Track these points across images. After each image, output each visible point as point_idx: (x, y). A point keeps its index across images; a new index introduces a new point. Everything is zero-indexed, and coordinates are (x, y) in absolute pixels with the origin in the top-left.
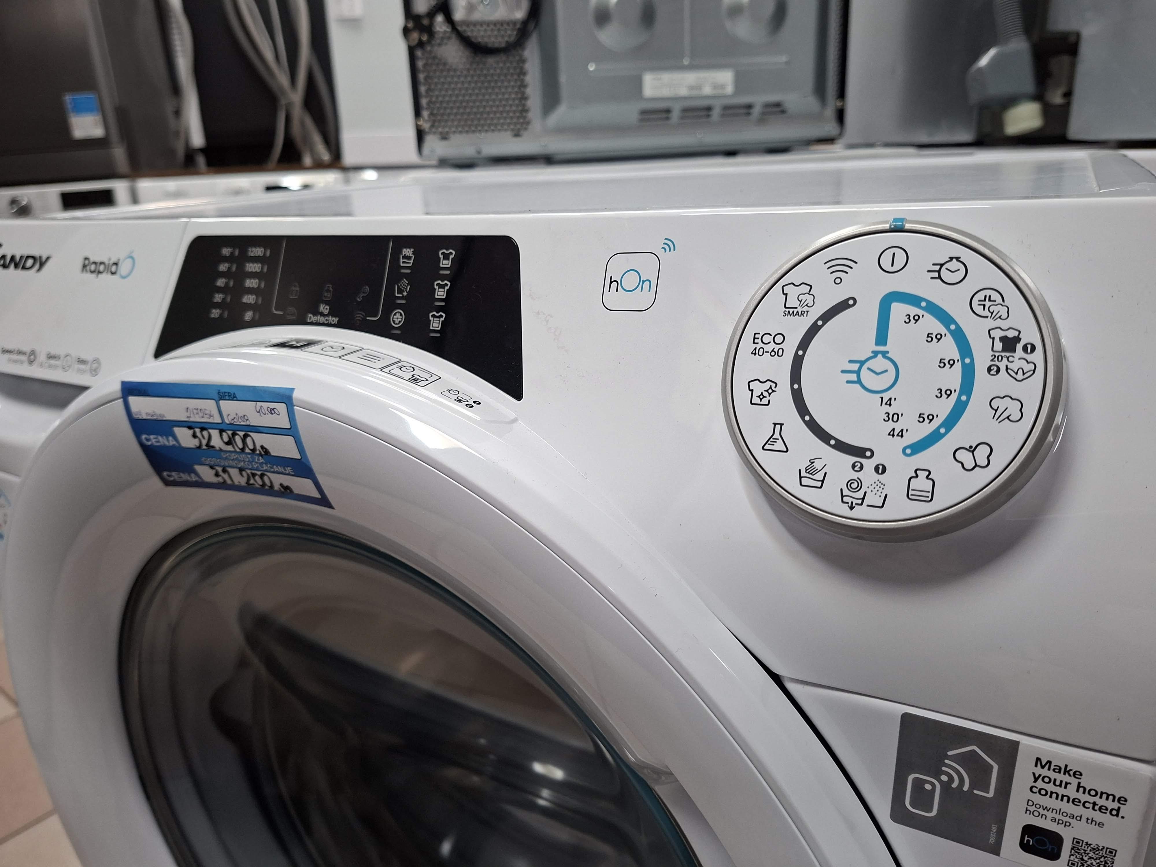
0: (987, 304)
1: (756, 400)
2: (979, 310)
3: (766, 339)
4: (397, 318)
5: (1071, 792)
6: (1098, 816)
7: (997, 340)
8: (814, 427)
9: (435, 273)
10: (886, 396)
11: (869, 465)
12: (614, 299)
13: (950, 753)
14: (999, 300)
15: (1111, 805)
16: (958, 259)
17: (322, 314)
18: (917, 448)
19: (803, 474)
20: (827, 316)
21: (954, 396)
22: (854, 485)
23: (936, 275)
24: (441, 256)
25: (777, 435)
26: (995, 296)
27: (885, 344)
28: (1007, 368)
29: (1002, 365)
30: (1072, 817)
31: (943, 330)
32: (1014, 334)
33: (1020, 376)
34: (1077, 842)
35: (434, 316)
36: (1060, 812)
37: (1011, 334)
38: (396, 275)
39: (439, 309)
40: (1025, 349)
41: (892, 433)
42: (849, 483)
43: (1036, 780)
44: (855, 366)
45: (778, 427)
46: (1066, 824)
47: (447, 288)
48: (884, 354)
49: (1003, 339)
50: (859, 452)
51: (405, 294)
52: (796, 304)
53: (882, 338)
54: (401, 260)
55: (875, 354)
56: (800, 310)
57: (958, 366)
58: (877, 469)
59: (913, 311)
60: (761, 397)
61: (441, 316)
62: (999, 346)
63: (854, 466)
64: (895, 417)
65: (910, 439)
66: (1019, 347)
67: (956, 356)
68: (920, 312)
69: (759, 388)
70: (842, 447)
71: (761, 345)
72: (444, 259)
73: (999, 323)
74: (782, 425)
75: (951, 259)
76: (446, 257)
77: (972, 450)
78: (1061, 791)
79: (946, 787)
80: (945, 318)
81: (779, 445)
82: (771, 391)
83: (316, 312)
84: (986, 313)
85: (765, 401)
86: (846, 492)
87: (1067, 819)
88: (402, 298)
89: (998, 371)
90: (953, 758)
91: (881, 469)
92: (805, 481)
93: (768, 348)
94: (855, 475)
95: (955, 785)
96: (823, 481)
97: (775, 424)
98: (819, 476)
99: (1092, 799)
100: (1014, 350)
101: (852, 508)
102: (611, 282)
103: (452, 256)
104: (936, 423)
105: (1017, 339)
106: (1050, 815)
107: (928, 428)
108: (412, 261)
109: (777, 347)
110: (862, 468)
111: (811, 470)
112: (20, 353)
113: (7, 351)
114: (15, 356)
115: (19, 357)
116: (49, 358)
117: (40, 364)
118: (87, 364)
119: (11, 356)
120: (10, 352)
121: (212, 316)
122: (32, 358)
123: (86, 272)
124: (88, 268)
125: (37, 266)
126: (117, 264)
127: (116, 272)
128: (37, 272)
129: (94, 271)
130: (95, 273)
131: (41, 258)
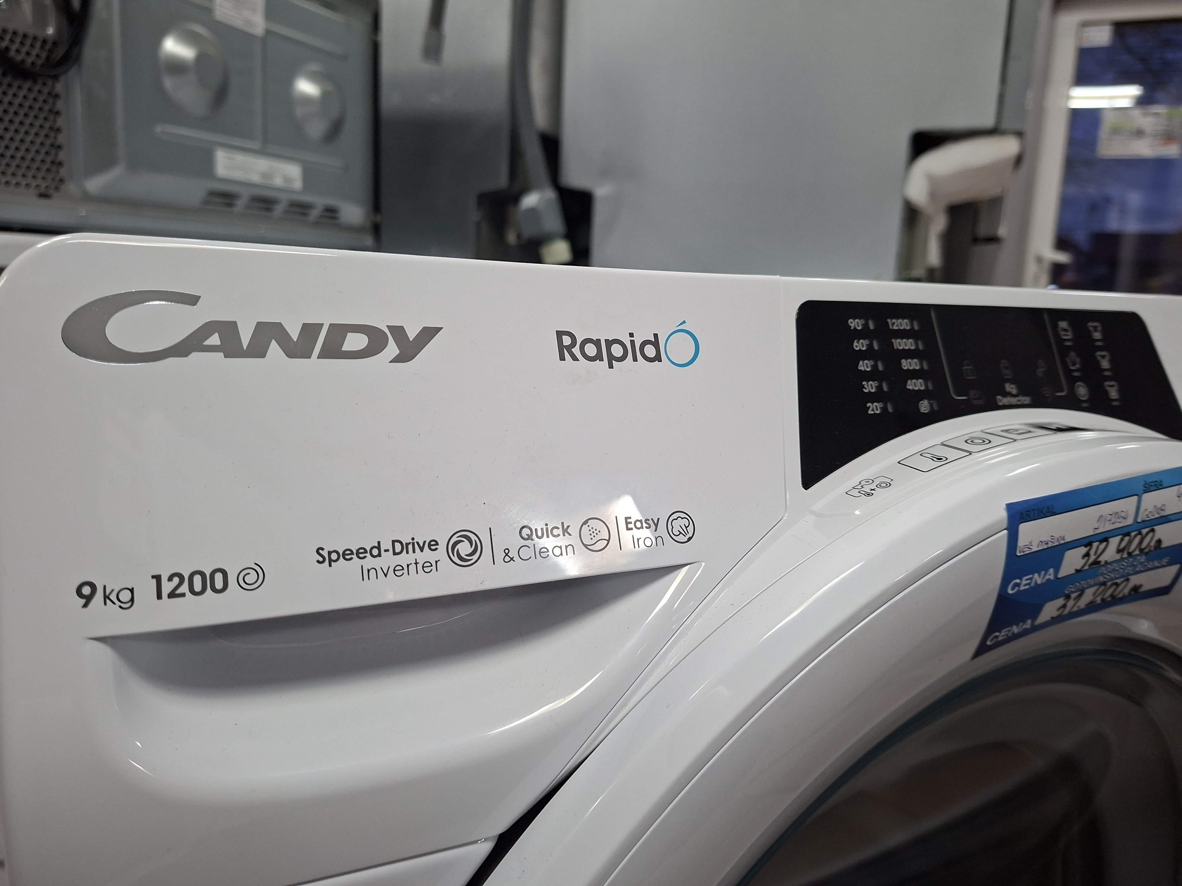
4: (1081, 392)
9: (1093, 344)
17: (1011, 395)
24: (1091, 330)
35: (1109, 386)
38: (1062, 347)
39: (1110, 378)
47: (1108, 358)
51: (1078, 366)
54: (1062, 334)
61: (1114, 385)
72: (1093, 332)
76: (1095, 331)
83: (1004, 393)
88: (1078, 370)
103: (1099, 330)
108: (1070, 334)
112: (405, 547)
113: (347, 555)
114: (388, 560)
115: (404, 559)
116: (530, 537)
117: (499, 555)
118: (656, 525)
119: (369, 562)
120: (361, 553)
121: (870, 412)
122: (465, 548)
123: (575, 358)
124: (576, 351)
125: (392, 349)
126: (655, 343)
127: (658, 358)
128: (395, 360)
129: (598, 357)
130: (602, 360)
131: (398, 332)
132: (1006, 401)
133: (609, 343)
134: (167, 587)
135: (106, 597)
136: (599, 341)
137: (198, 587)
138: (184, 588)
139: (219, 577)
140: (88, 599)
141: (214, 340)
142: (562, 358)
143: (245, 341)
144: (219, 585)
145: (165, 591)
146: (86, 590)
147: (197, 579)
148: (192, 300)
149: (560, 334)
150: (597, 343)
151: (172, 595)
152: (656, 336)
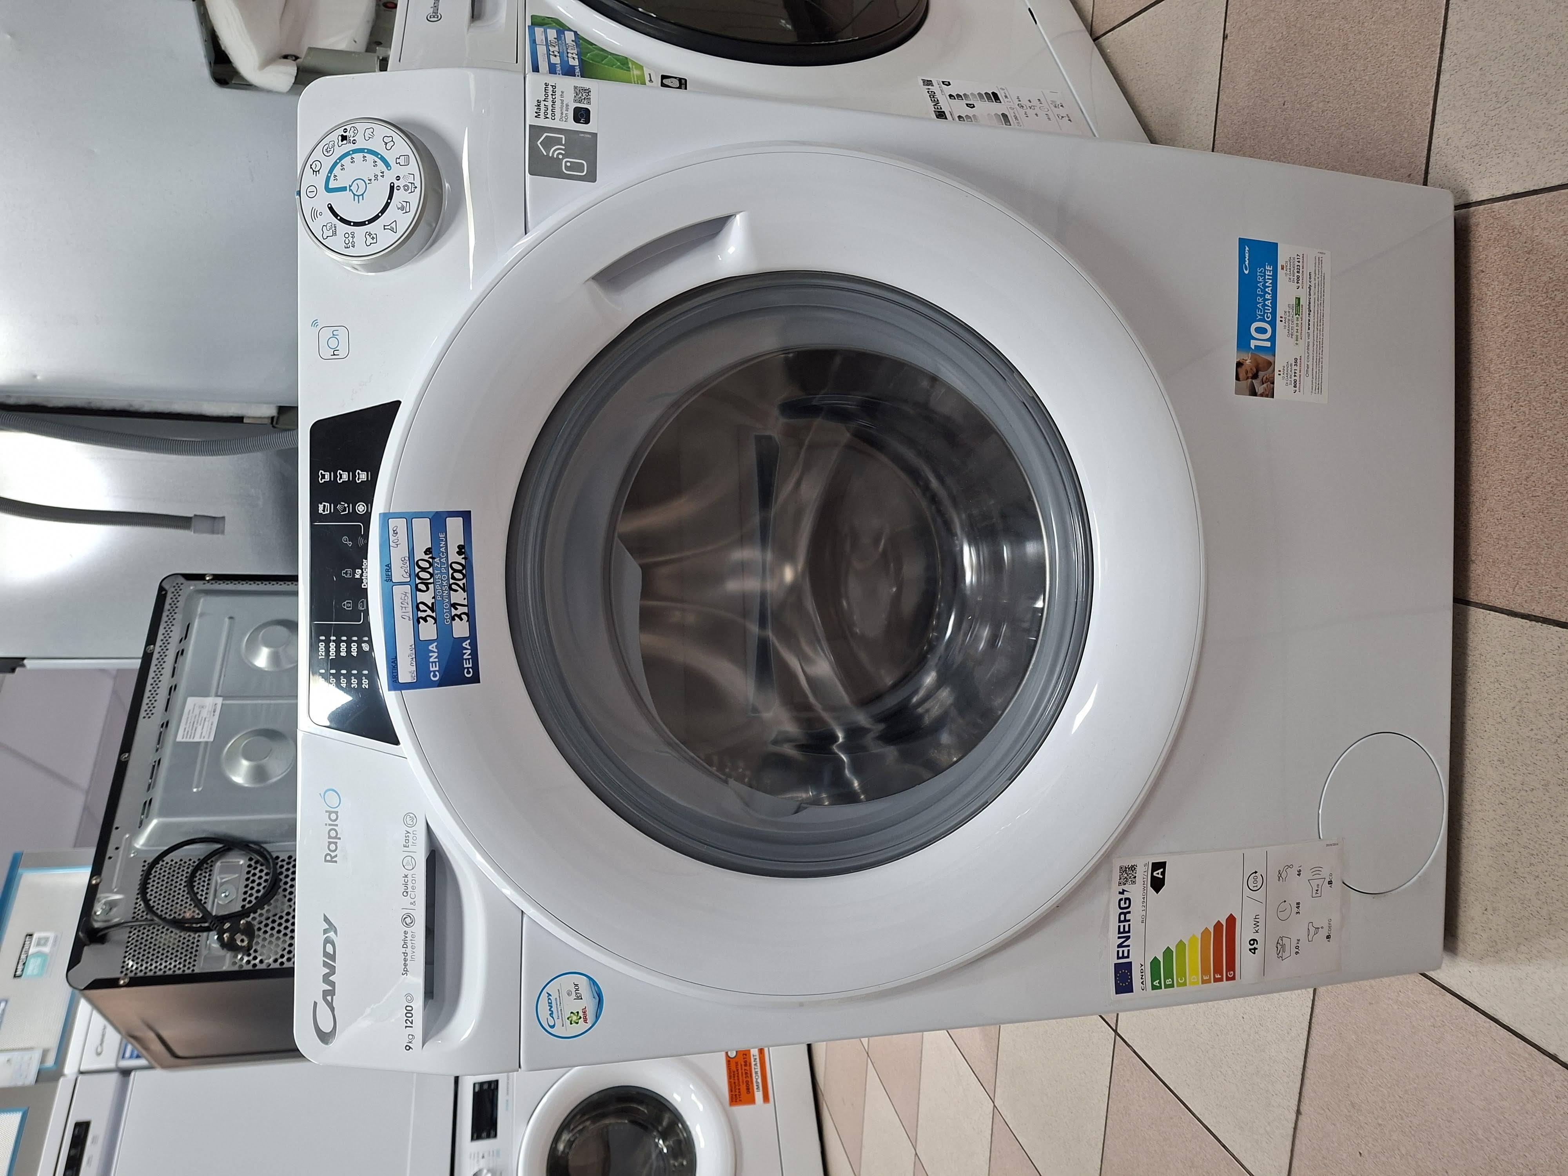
0: (329, 150)
1: (375, 241)
2: (331, 153)
3: (347, 242)
4: (361, 508)
5: (549, 104)
6: (558, 94)
7: (343, 143)
8: (383, 211)
9: (333, 483)
10: (368, 182)
11: (397, 183)
12: (342, 352)
13: (545, 154)
14: (327, 145)
15: (550, 89)
16: (311, 165)
17: (362, 575)
18: (387, 165)
19: (404, 211)
20: (335, 215)
21: (365, 155)
22: (406, 188)
23: (317, 173)
24: (323, 480)
25: (389, 227)
26: (326, 147)
27: (346, 187)
28: (353, 137)
29: (352, 139)
30: (562, 103)
31: (340, 164)
32: (340, 137)
33: (356, 132)
34: (575, 101)
35: (358, 479)
36: (562, 108)
37: (340, 138)
38: (335, 516)
39: (354, 476)
40: (345, 132)
41: (383, 176)
42: (406, 190)
43: (547, 118)
44: (356, 197)
45: (386, 227)
46: (567, 105)
47: (341, 472)
48: (350, 186)
49: (342, 141)
50: (392, 188)
51: (346, 505)
52: (331, 231)
53: (343, 189)
54: (326, 513)
55: (350, 190)
56: (333, 228)
57: (353, 156)
58: (398, 180)
59: (332, 178)
60: (373, 238)
61: (358, 473)
62: (345, 142)
63: (398, 190)
64: (376, 176)
65: (384, 168)
66: (345, 134)
67: (350, 157)
68: (333, 175)
69: (370, 240)
70: (391, 197)
71: (350, 244)
72: (324, 478)
73: (336, 144)
74: (384, 226)
75: (311, 168)
76: (323, 476)
77: (386, 144)
78: (550, 108)
79: (565, 156)
80: (335, 164)
81: (393, 225)
82: (370, 234)
83: (361, 580)
84: (332, 149)
85: (375, 236)
86: (410, 191)
87: (564, 105)
88: (349, 507)
89: (354, 140)
90: (548, 153)
91: (398, 178)
92: (408, 210)
93: (350, 238)
94: (402, 188)
95: (563, 152)
96: (407, 202)
97: (385, 229)
98: (404, 204)
99: (550, 96)
100: (346, 136)
101: (416, 187)
102: (334, 355)
103: (323, 473)
104: (376, 159)
105: (342, 136)
106: (565, 112)
107: (379, 162)
108: (326, 504)
109: (350, 235)
110: (398, 186)
111: (402, 208)
112: (405, 943)
113: (405, 965)
114: (409, 950)
115: (409, 945)
116: (407, 892)
117: (412, 907)
118: (408, 832)
119: (409, 957)
120: (405, 960)
121: (367, 687)
122: (408, 920)
123: (336, 856)
124: (333, 854)
125: (331, 934)
126: (330, 813)
127: (336, 813)
128: (336, 934)
129: (336, 843)
130: (337, 843)
131: (325, 931)
132: (364, 581)
133: (330, 837)
134: (409, 1024)
135: (410, 1042)
136: (329, 842)
137: (410, 1015)
138: (410, 1019)
139: (408, 1008)
140: (410, 1048)
141: (329, 998)
142: (336, 862)
143: (330, 988)
144: (410, 1008)
145: (411, 1025)
146: (408, 1048)
147: (408, 1015)
148: (315, 1003)
149: (326, 861)
150: (330, 843)
151: (412, 1023)
152: (327, 812)
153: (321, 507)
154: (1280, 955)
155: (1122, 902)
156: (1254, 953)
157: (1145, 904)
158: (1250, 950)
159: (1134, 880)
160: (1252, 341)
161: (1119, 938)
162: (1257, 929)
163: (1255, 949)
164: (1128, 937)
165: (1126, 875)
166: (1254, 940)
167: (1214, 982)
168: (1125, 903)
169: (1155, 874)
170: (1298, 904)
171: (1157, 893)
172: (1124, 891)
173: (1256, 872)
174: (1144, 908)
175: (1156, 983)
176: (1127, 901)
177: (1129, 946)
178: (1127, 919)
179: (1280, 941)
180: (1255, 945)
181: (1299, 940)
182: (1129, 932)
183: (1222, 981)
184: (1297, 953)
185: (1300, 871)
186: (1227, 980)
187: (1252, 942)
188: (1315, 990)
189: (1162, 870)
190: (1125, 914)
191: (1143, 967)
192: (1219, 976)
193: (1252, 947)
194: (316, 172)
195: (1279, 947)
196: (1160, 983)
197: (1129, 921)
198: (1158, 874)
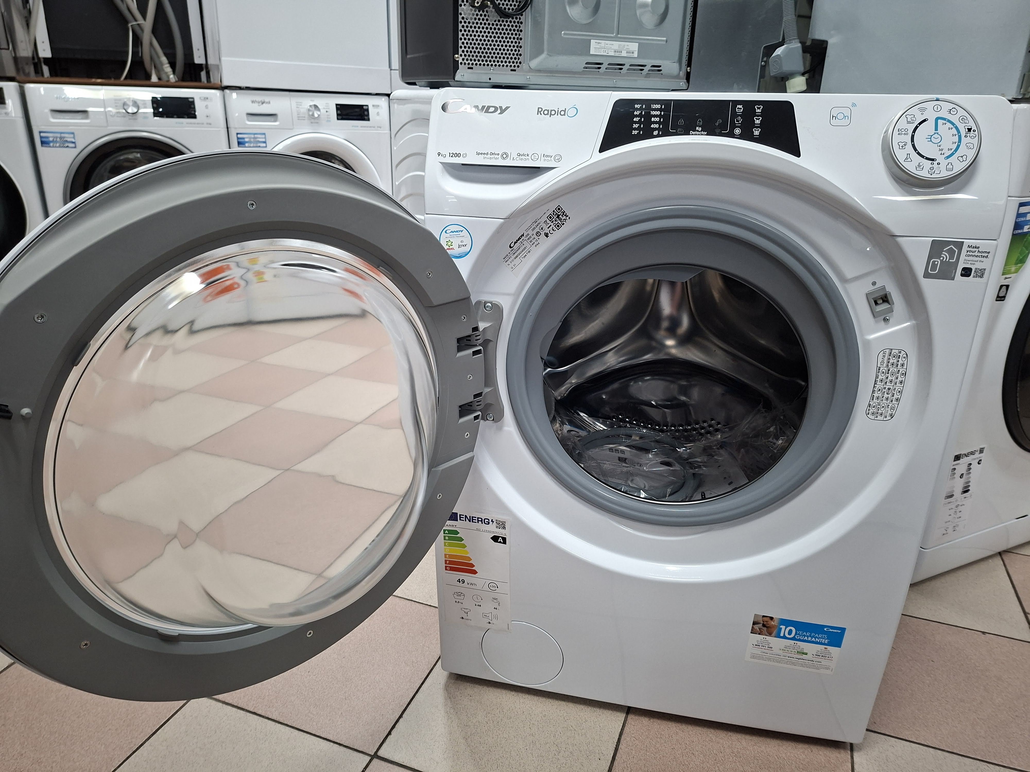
0: (963, 120)
1: (901, 148)
2: (961, 121)
3: (902, 130)
4: (737, 131)
5: (976, 254)
6: (982, 259)
7: (966, 129)
8: (919, 154)
9: (754, 114)
10: (939, 144)
11: (935, 163)
12: (834, 122)
13: (944, 250)
14: (966, 119)
15: (986, 255)
16: (955, 108)
17: (698, 131)
18: (948, 157)
19: (917, 167)
20: (920, 124)
21: (957, 144)
22: (932, 169)
23: (949, 113)
24: (757, 108)
25: (908, 157)
26: (965, 118)
27: (937, 130)
28: (969, 136)
29: (968, 135)
30: (976, 261)
31: (953, 127)
32: (971, 127)
33: (973, 138)
34: (976, 269)
35: (755, 130)
36: (973, 261)
37: (970, 127)
38: (734, 115)
39: (757, 127)
40: (973, 131)
41: (941, 154)
42: (931, 168)
43: (967, 252)
44: (930, 137)
45: (908, 155)
46: (974, 264)
47: (760, 120)
48: (937, 133)
49: (968, 129)
50: (933, 160)
51: (740, 122)
52: (911, 120)
53: (936, 129)
54: (737, 110)
55: (935, 133)
56: (912, 122)
57: (957, 136)
58: (938, 164)
59: (944, 122)
60: (902, 147)
61: (758, 130)
62: (967, 130)
63: (931, 163)
64: (942, 150)
65: (946, 155)
66: (972, 130)
67: (957, 133)
68: (946, 122)
69: (901, 144)
70: (927, 159)
71: (901, 132)
72: (758, 109)
73: (966, 125)
74: (909, 154)
75: (953, 108)
76: (759, 108)
77: (962, 157)
78: (973, 254)
79: (942, 261)
80: (953, 124)
81: (909, 160)
82: (905, 145)
83: (695, 130)
84: (963, 122)
85: (904, 148)
86: (930, 171)
87: (974, 262)
88: (739, 123)
89: (967, 136)
90: (945, 251)
91: (939, 164)
92: (917, 169)
93: (903, 133)
94: (932, 166)
95: (944, 260)
96: (923, 168)
97: (907, 154)
98: (922, 167)
99: (981, 254)
100: (971, 131)
101: (931, 175)
102: (833, 117)
103: (761, 108)
104: (953, 150)
105: (971, 129)
106: (970, 262)
107: (951, 152)
108: (742, 110)
109: (906, 133)
110: (933, 164)
111: (919, 166)
112: (493, 154)
113: (481, 154)
114: (489, 156)
115: (492, 156)
116: (519, 156)
117: (512, 158)
118: (551, 157)
119: (485, 156)
120: (484, 154)
121: (633, 133)
122: (505, 156)
123: (541, 114)
124: (542, 112)
125: (499, 111)
126: (565, 111)
127: (564, 115)
128: (499, 114)
129: (548, 114)
130: (548, 115)
131: (501, 107)
132: (694, 133)
133: (551, 111)
134: (451, 155)
135: (442, 155)
136: (549, 110)
137: (456, 156)
138: (454, 156)
139: (459, 154)
140: (439, 155)
142: (538, 114)
144: (459, 156)
145: (451, 156)
146: (439, 154)
147: (456, 154)
149: (539, 108)
150: (548, 111)
151: (452, 157)
152: (565, 109)
153: (740, 106)
154: (456, 593)
155: (487, 520)
156: (458, 581)
157: (486, 531)
158: (459, 579)
159: (498, 527)
160: (785, 627)
161: (470, 517)
162: (470, 584)
163: (460, 582)
164: (470, 521)
165: (501, 524)
166: (464, 582)
167: (445, 560)
168: (487, 522)
169: (500, 538)
170: (480, 606)
171: (491, 538)
172: (493, 522)
173: (498, 587)
174: (484, 530)
175: (447, 532)
176: (488, 523)
177: (466, 521)
178: (479, 522)
179: (462, 594)
180: (461, 582)
181: (462, 603)
182: (473, 522)
183: (445, 564)
184: (456, 602)
185: (496, 609)
186: (445, 566)
187: (463, 581)
188: (437, 608)
189: (502, 542)
190: (482, 521)
191: (455, 526)
192: (448, 562)
193: (461, 581)
194: (950, 111)
195: (460, 594)
196: (447, 534)
197: (478, 523)
198: (500, 540)
